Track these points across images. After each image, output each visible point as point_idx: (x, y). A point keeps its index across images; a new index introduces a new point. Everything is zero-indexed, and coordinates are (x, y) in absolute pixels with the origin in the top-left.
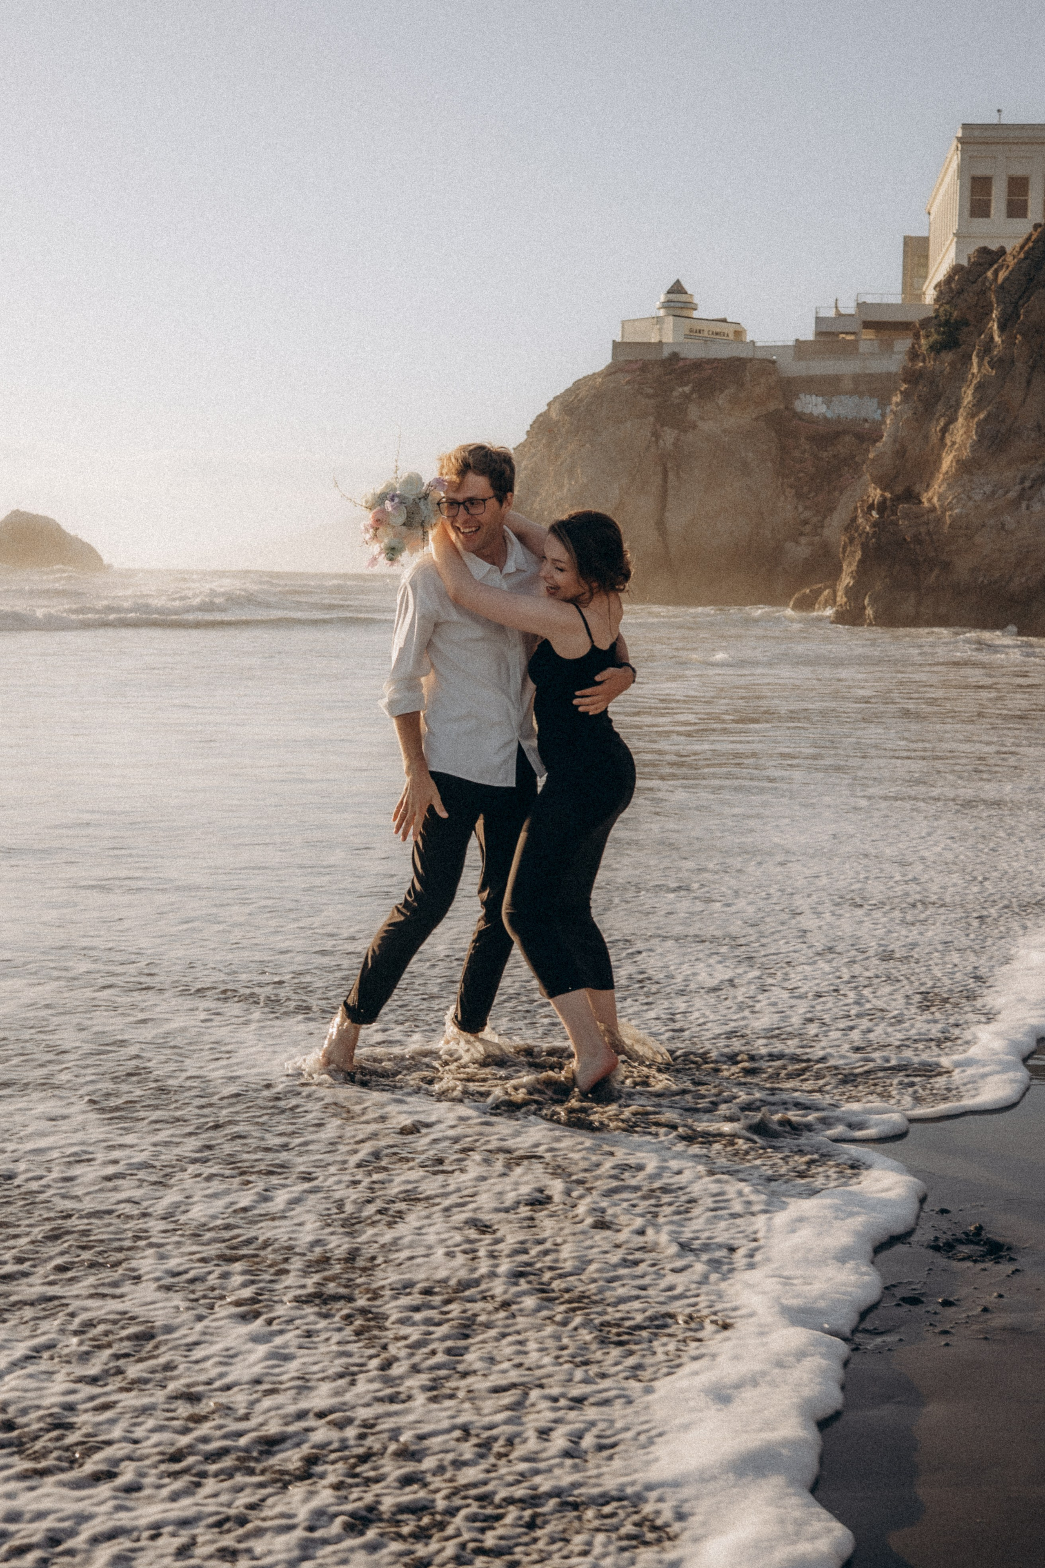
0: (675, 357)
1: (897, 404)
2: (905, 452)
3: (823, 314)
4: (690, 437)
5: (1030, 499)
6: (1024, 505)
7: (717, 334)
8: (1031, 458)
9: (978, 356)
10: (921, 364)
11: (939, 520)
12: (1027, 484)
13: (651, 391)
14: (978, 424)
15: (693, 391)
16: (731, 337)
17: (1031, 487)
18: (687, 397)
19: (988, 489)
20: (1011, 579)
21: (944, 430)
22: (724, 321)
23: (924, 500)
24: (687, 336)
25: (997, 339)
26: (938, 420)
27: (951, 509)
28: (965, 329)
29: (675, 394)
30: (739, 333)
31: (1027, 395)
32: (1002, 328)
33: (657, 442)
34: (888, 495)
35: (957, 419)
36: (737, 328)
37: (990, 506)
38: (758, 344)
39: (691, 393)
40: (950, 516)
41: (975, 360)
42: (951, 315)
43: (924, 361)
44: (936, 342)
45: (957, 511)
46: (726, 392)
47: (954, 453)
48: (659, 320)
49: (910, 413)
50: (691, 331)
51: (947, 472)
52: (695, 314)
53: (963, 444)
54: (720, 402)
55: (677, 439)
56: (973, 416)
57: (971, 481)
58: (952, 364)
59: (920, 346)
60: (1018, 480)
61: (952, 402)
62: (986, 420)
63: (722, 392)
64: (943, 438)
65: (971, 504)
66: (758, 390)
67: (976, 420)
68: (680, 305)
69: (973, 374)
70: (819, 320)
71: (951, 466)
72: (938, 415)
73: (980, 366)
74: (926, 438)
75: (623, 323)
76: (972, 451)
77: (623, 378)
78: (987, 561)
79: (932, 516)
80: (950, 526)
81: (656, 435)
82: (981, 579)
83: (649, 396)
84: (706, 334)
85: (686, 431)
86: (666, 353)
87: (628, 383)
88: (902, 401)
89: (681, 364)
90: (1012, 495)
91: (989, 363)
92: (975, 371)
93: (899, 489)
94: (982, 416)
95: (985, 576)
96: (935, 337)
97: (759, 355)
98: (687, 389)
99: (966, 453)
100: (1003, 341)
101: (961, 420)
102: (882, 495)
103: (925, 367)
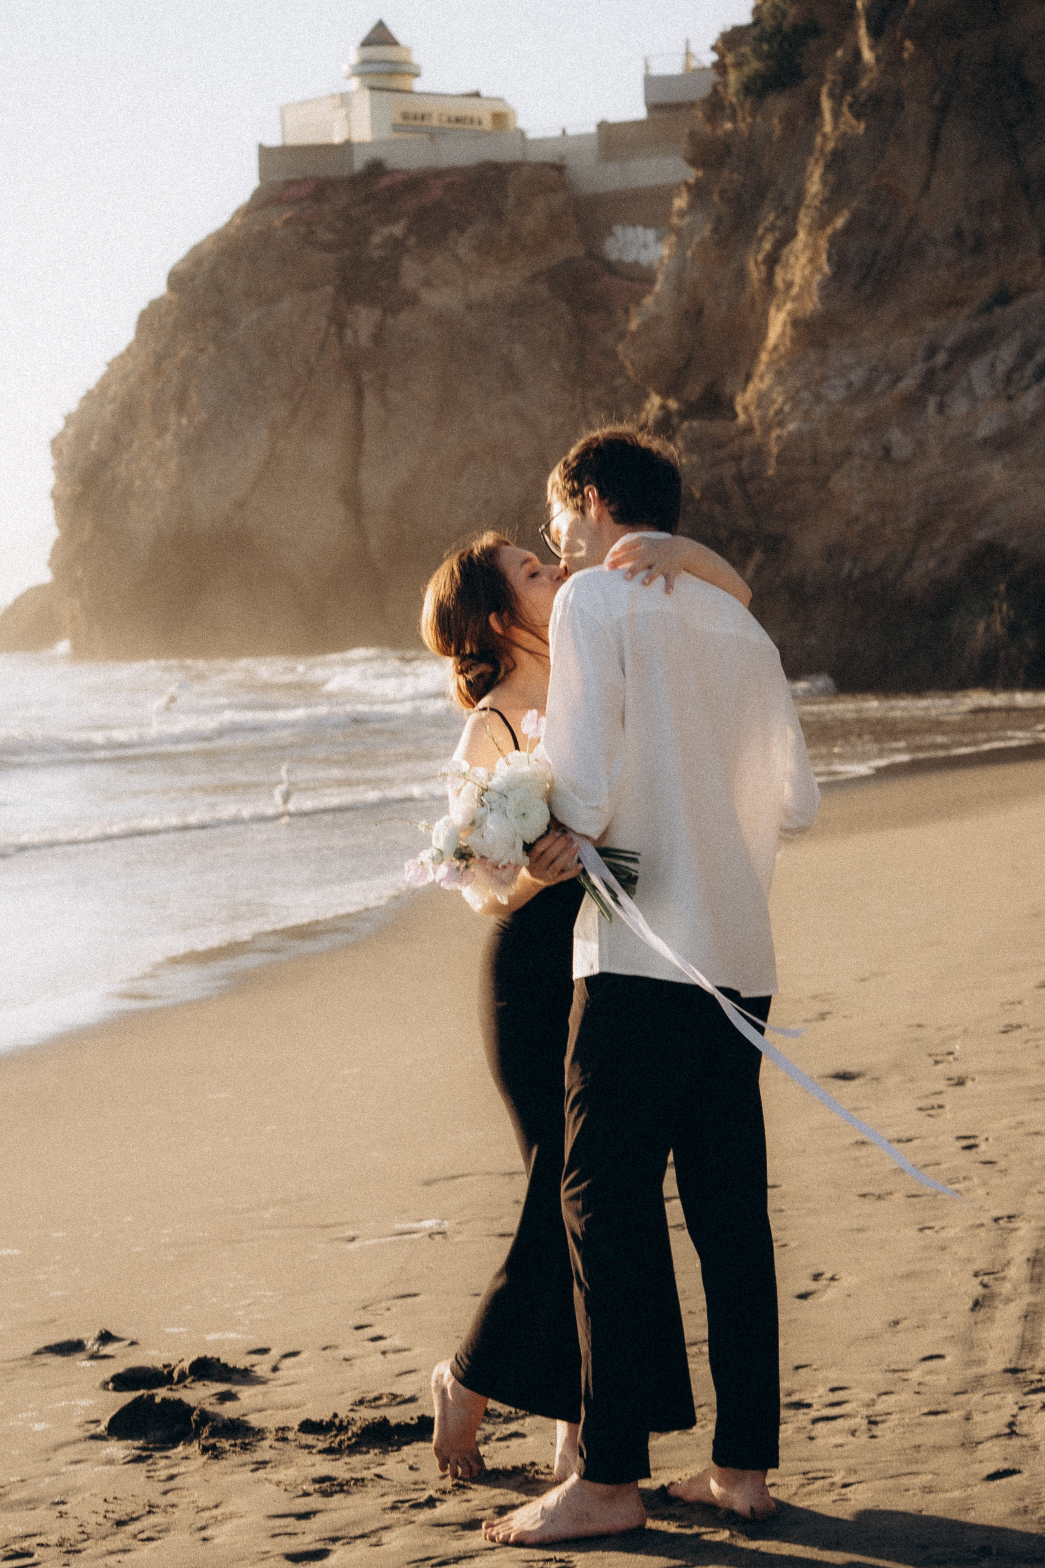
0: (376, 169)
1: (682, 214)
2: (700, 312)
3: (660, 69)
4: (405, 319)
5: (945, 392)
6: (932, 403)
7: (458, 120)
8: (949, 305)
9: (831, 95)
10: (729, 126)
11: (759, 452)
12: (941, 358)
13: (329, 236)
14: (833, 241)
15: (409, 231)
16: (488, 124)
17: (948, 366)
18: (397, 245)
19: (857, 376)
20: (908, 564)
21: (773, 260)
22: (477, 95)
23: (739, 409)
24: (396, 128)
25: (868, 55)
26: (762, 239)
27: (781, 424)
28: (813, 44)
29: (376, 239)
30: (500, 118)
31: (932, 169)
32: (875, 32)
33: (340, 337)
34: (673, 404)
35: (795, 234)
36: (499, 108)
37: (859, 413)
38: (531, 135)
39: (406, 237)
40: (779, 437)
41: (826, 105)
42: (784, 14)
43: (733, 118)
44: (757, 75)
45: (791, 427)
46: (471, 230)
47: (789, 306)
48: (345, 99)
49: (707, 230)
50: (405, 116)
51: (776, 348)
52: (418, 85)
53: (806, 287)
54: (461, 251)
55: (380, 327)
56: (822, 226)
57: (822, 362)
58: (788, 120)
59: (726, 85)
60: (920, 353)
61: (789, 200)
62: (848, 230)
63: (462, 231)
64: (769, 280)
65: (820, 410)
66: (530, 223)
67: (829, 230)
68: (386, 67)
69: (825, 136)
70: (651, 82)
71: (783, 333)
72: (760, 231)
73: (836, 114)
74: (741, 275)
75: (283, 111)
76: (823, 299)
77: (278, 218)
78: (858, 528)
79: (749, 442)
80: (780, 459)
81: (340, 323)
82: (846, 570)
83: (327, 247)
84: (435, 122)
85: (395, 313)
86: (359, 163)
87: (287, 223)
88: (691, 207)
89: (385, 182)
90: (908, 384)
91: (851, 106)
92: (828, 128)
93: (694, 390)
94: (840, 222)
95: (855, 561)
96: (755, 65)
97: (534, 156)
98: (397, 230)
99: (812, 304)
100: (878, 59)
101: (802, 235)
102: (663, 407)
103: (735, 131)
